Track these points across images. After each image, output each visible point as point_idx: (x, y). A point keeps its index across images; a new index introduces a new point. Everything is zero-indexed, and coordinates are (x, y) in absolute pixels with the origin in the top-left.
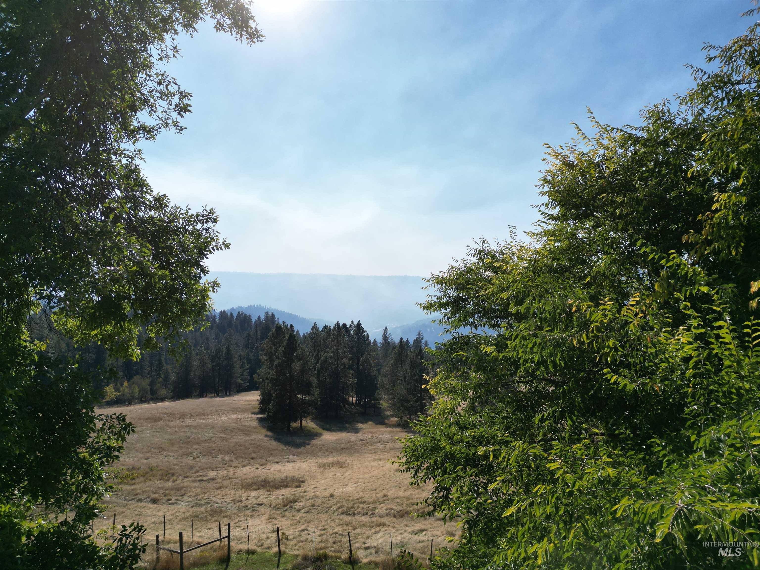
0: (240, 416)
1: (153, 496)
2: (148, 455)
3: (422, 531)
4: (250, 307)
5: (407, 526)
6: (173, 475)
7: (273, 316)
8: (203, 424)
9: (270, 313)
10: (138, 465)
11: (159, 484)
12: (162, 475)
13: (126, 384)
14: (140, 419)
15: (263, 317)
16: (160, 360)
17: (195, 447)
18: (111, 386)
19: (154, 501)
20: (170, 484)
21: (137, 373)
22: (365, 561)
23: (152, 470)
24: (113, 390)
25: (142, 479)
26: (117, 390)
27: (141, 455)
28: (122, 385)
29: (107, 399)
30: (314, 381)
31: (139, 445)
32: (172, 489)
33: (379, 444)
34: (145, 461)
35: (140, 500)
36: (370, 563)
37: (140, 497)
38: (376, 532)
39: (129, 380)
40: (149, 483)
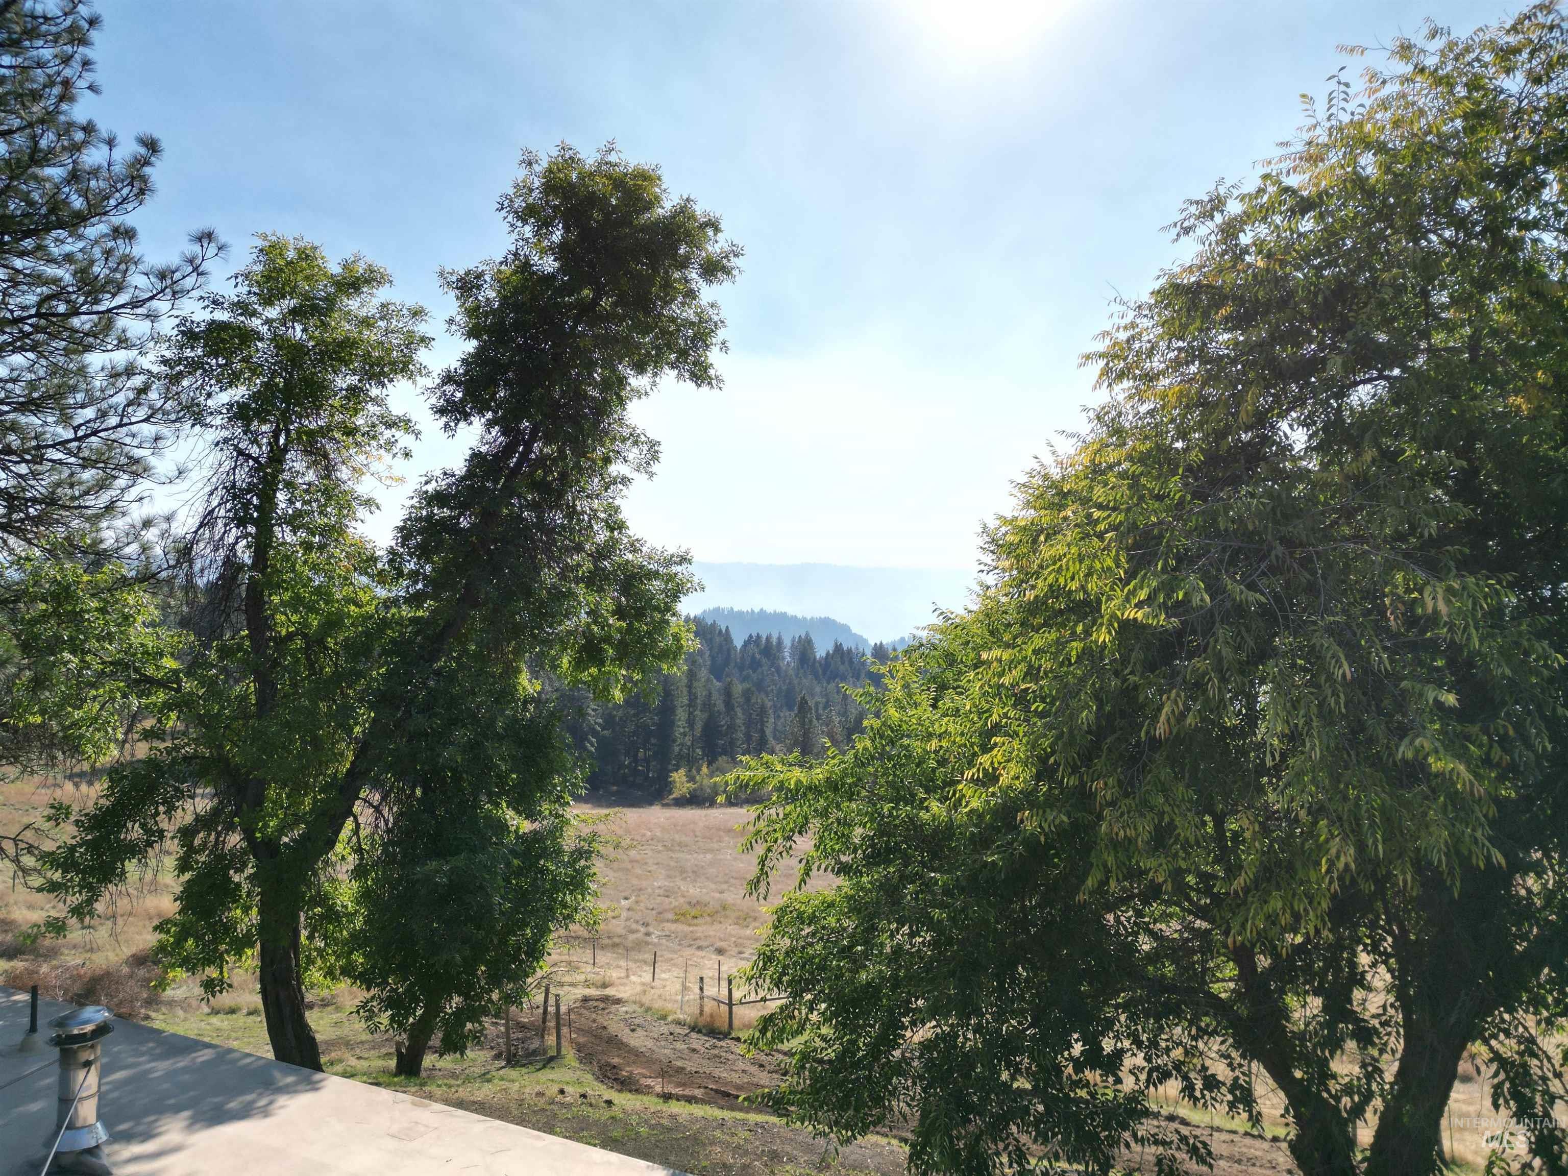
1: (719, 944)
2: (725, 886)
6: (755, 919)
10: (706, 899)
11: (732, 929)
12: (738, 918)
13: (705, 770)
14: (719, 829)
16: (762, 732)
18: (682, 772)
19: (720, 951)
20: (748, 932)
21: (725, 752)
23: (724, 908)
24: (684, 779)
25: (708, 919)
26: (691, 779)
27: (713, 886)
28: (699, 770)
29: (676, 794)
31: (712, 871)
32: (749, 938)
34: (717, 895)
35: (700, 948)
37: (700, 943)
39: (710, 764)
40: (717, 926)
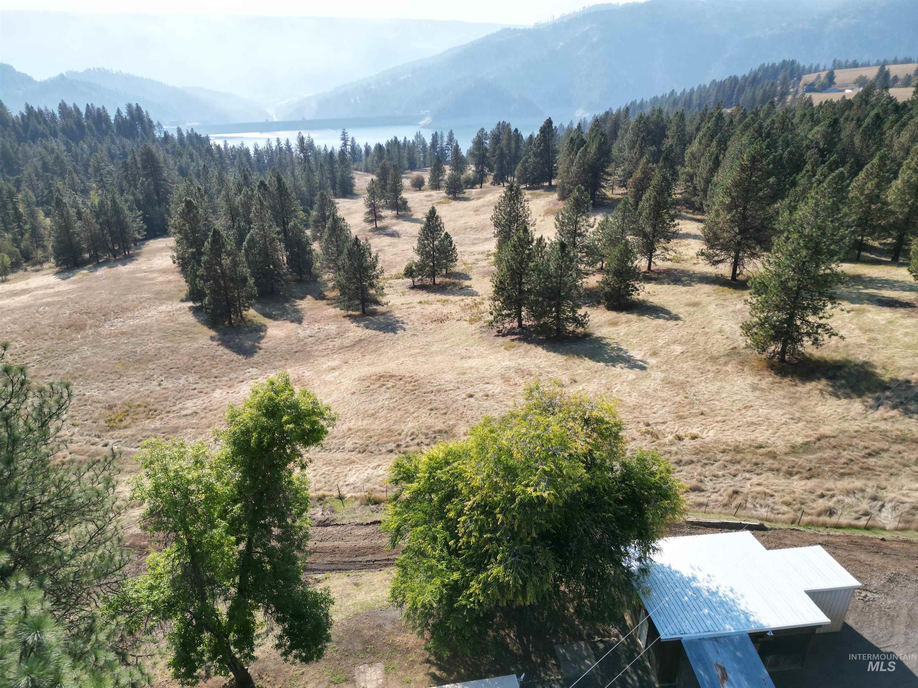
0: (169, 308)
3: (379, 465)
4: (88, 72)
5: (369, 462)
6: (155, 411)
7: (138, 108)
8: (137, 327)
9: (134, 106)
15: (124, 113)
17: (151, 366)
20: (159, 422)
22: (349, 495)
25: (128, 419)
30: (246, 271)
33: (328, 341)
36: (352, 497)
38: (350, 470)
